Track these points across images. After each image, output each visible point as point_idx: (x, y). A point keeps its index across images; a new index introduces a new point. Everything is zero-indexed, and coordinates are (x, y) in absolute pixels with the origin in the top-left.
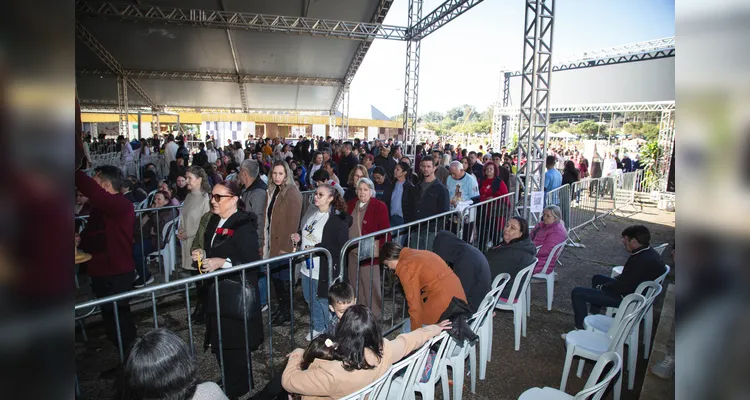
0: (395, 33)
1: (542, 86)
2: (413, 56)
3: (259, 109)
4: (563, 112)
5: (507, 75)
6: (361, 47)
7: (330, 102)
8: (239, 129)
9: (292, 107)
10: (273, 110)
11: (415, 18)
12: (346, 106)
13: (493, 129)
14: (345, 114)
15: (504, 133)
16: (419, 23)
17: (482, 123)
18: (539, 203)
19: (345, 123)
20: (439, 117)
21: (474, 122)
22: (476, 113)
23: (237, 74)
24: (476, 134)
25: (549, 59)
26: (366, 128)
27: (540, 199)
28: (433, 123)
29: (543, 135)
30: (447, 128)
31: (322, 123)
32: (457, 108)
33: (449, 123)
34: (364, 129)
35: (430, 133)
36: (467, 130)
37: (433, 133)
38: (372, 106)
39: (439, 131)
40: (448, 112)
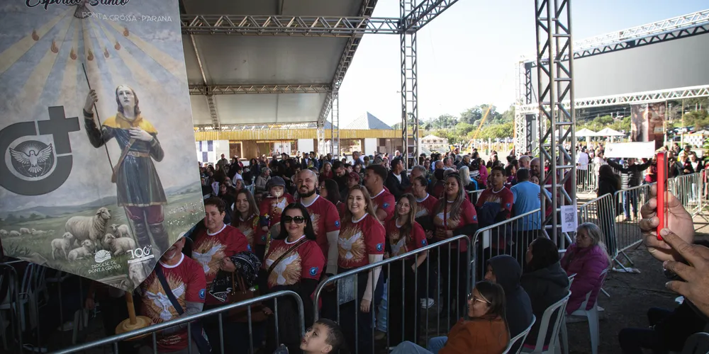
0: (385, 26)
1: (564, 75)
2: (408, 52)
3: (233, 125)
4: (601, 105)
5: (528, 66)
6: (348, 46)
7: (317, 112)
8: (210, 149)
9: (272, 120)
10: (249, 125)
11: (408, 7)
12: (335, 114)
13: (516, 132)
14: (335, 124)
15: (529, 136)
16: (412, 13)
17: (503, 126)
18: (572, 220)
19: (335, 136)
20: (451, 121)
21: (495, 125)
22: (496, 114)
23: (204, 85)
24: (498, 139)
25: (569, 43)
26: (363, 140)
27: (572, 215)
28: (444, 130)
29: (569, 135)
30: (462, 134)
31: (310, 137)
32: (473, 109)
33: (464, 128)
34: (360, 141)
35: (441, 141)
36: (487, 135)
37: (445, 141)
38: (368, 113)
39: (453, 139)
40: (463, 115)
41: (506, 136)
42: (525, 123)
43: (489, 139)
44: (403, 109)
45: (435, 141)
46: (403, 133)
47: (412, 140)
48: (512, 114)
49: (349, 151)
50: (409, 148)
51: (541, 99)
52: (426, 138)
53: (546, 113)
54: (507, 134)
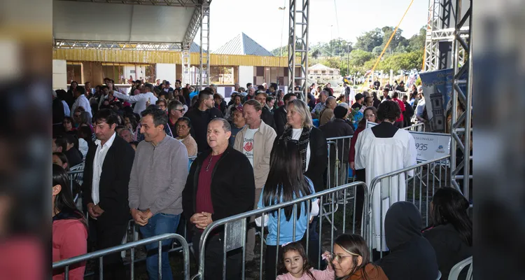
3: (73, 41)
7: (182, 31)
9: (123, 38)
10: (94, 43)
12: (205, 33)
13: (425, 64)
14: (205, 47)
17: (411, 55)
19: (204, 62)
20: (344, 48)
22: (402, 38)
24: (402, 72)
26: (236, 68)
28: (337, 58)
30: (358, 63)
31: (171, 62)
32: (373, 32)
33: (360, 56)
34: (232, 69)
35: (332, 72)
36: (388, 66)
37: (336, 72)
38: (244, 35)
39: (346, 70)
40: (360, 39)
41: (413, 67)
42: (438, 53)
43: (391, 71)
44: (290, 34)
45: (323, 72)
46: (289, 62)
47: (299, 70)
48: (423, 40)
49: (218, 81)
50: (295, 80)
52: (312, 68)
54: (415, 64)
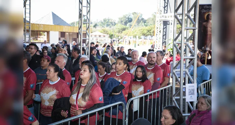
13: (156, 33)
14: (28, 19)
15: (165, 35)
17: (148, 28)
18: (193, 94)
19: (27, 28)
20: (112, 23)
21: (143, 28)
22: (142, 19)
24: (143, 37)
26: (48, 33)
27: (193, 90)
28: (107, 28)
30: (119, 32)
32: (127, 15)
33: (120, 28)
34: (46, 33)
35: (104, 36)
36: (136, 33)
37: (107, 36)
38: (53, 13)
39: (112, 35)
40: (120, 19)
41: (148, 35)
42: (162, 26)
43: (137, 37)
44: (80, 13)
45: (100, 36)
46: (79, 29)
47: (85, 35)
48: (154, 20)
49: (37, 40)
51: (176, 11)
52: (94, 34)
53: (178, 20)
54: (150, 33)
